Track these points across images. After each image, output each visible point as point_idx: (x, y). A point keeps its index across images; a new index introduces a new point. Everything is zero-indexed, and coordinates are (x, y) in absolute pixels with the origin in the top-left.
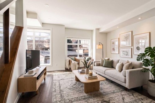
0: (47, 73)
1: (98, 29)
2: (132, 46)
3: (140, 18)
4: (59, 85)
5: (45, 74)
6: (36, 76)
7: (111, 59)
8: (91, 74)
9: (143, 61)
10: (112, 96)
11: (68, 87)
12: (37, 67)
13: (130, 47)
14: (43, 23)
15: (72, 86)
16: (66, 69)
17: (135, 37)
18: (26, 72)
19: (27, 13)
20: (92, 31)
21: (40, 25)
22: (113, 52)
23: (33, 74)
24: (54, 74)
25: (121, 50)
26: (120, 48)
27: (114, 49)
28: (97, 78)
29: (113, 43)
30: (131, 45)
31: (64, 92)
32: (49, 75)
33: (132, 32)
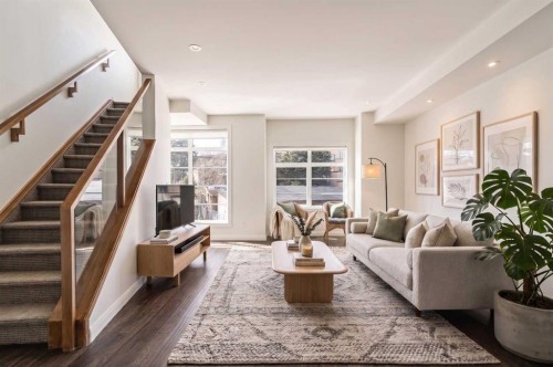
0: (212, 245)
1: (372, 114)
2: (479, 167)
3: (492, 64)
4: (234, 274)
5: (206, 244)
6: (175, 244)
7: (402, 213)
8: (309, 254)
9: (474, 222)
10: (359, 321)
11: (252, 283)
12: (188, 226)
13: (471, 172)
14: (209, 116)
15: (263, 283)
16: (268, 237)
17: (488, 132)
18: (157, 234)
19: (171, 101)
20: (353, 120)
21: (201, 123)
22: (421, 189)
23: (168, 240)
24: (234, 247)
25: (445, 181)
26: (441, 173)
27: (424, 180)
28: (323, 265)
29: (422, 158)
30: (475, 165)
31: (235, 293)
32: (218, 250)
33: (479, 114)
